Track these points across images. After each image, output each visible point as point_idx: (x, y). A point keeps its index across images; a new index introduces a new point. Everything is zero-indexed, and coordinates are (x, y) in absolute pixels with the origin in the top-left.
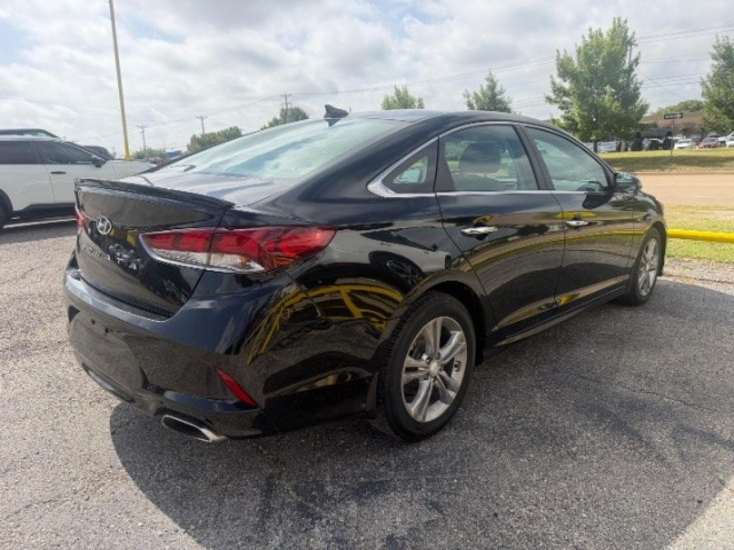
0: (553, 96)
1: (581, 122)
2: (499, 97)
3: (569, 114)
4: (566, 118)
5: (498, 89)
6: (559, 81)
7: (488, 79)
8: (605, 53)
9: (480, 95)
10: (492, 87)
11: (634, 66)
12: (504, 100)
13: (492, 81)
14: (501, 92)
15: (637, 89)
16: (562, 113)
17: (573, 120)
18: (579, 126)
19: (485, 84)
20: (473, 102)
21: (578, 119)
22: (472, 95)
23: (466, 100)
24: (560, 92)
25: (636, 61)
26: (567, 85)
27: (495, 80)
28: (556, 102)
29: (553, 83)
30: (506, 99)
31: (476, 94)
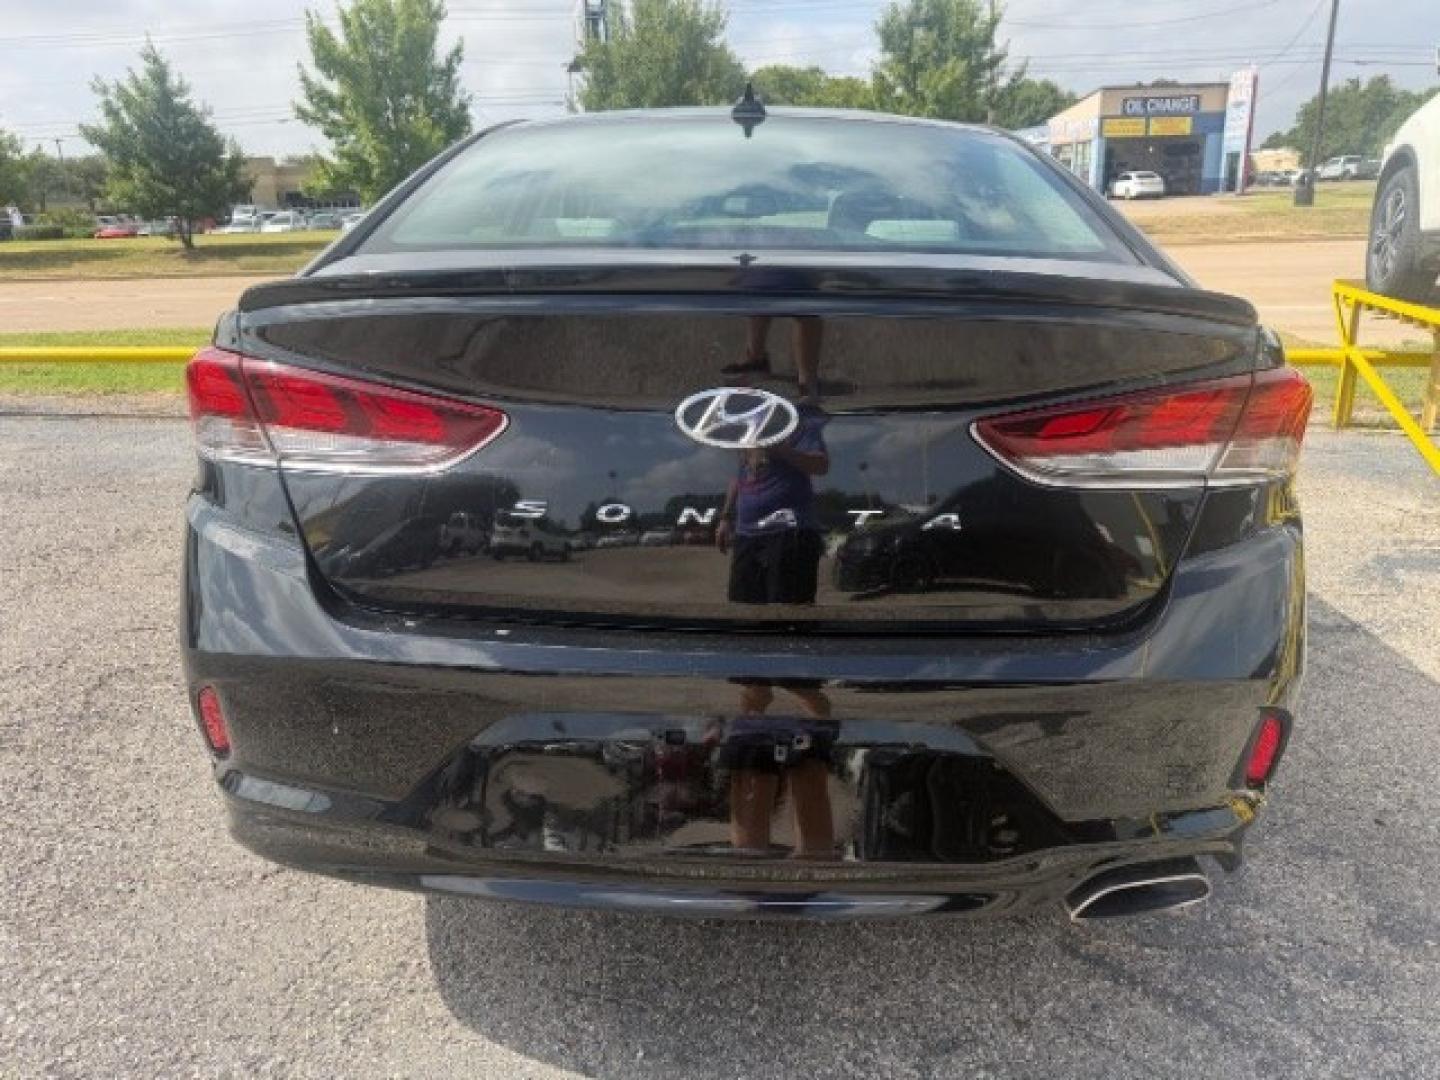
0: (309, 107)
1: (380, 165)
2: (177, 100)
3: (346, 148)
4: (342, 155)
5: (173, 81)
6: (317, 76)
7: (146, 57)
8: (400, 31)
9: (133, 92)
10: (160, 75)
11: (454, 64)
12: (192, 106)
13: (156, 60)
14: (182, 90)
15: (463, 107)
16: (332, 143)
17: (363, 162)
18: (375, 173)
19: (141, 69)
20: (118, 104)
21: (374, 160)
22: (113, 90)
23: (100, 99)
24: (322, 100)
25: (457, 54)
26: (334, 88)
27: (163, 60)
28: (316, 120)
29: (304, 79)
30: (196, 105)
31: (120, 89)
